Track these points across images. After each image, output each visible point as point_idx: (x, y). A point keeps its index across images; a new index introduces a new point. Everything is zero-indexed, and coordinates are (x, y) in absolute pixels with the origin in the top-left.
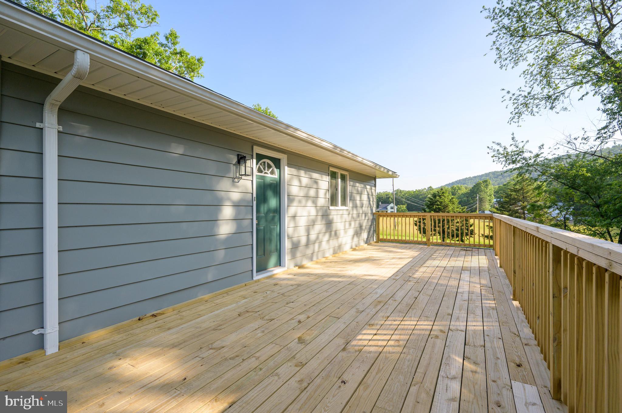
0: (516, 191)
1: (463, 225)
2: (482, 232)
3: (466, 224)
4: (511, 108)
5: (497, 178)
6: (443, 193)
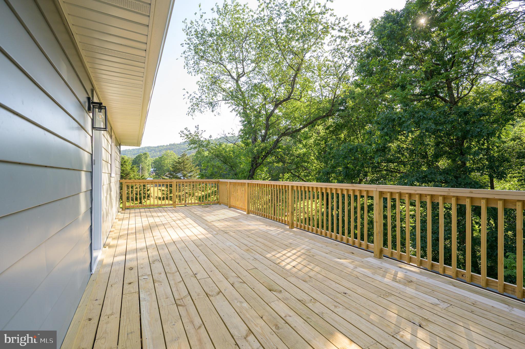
0: (179, 163)
1: (141, 190)
2: (156, 195)
3: (144, 189)
4: (189, 105)
5: (151, 152)
6: (124, 162)
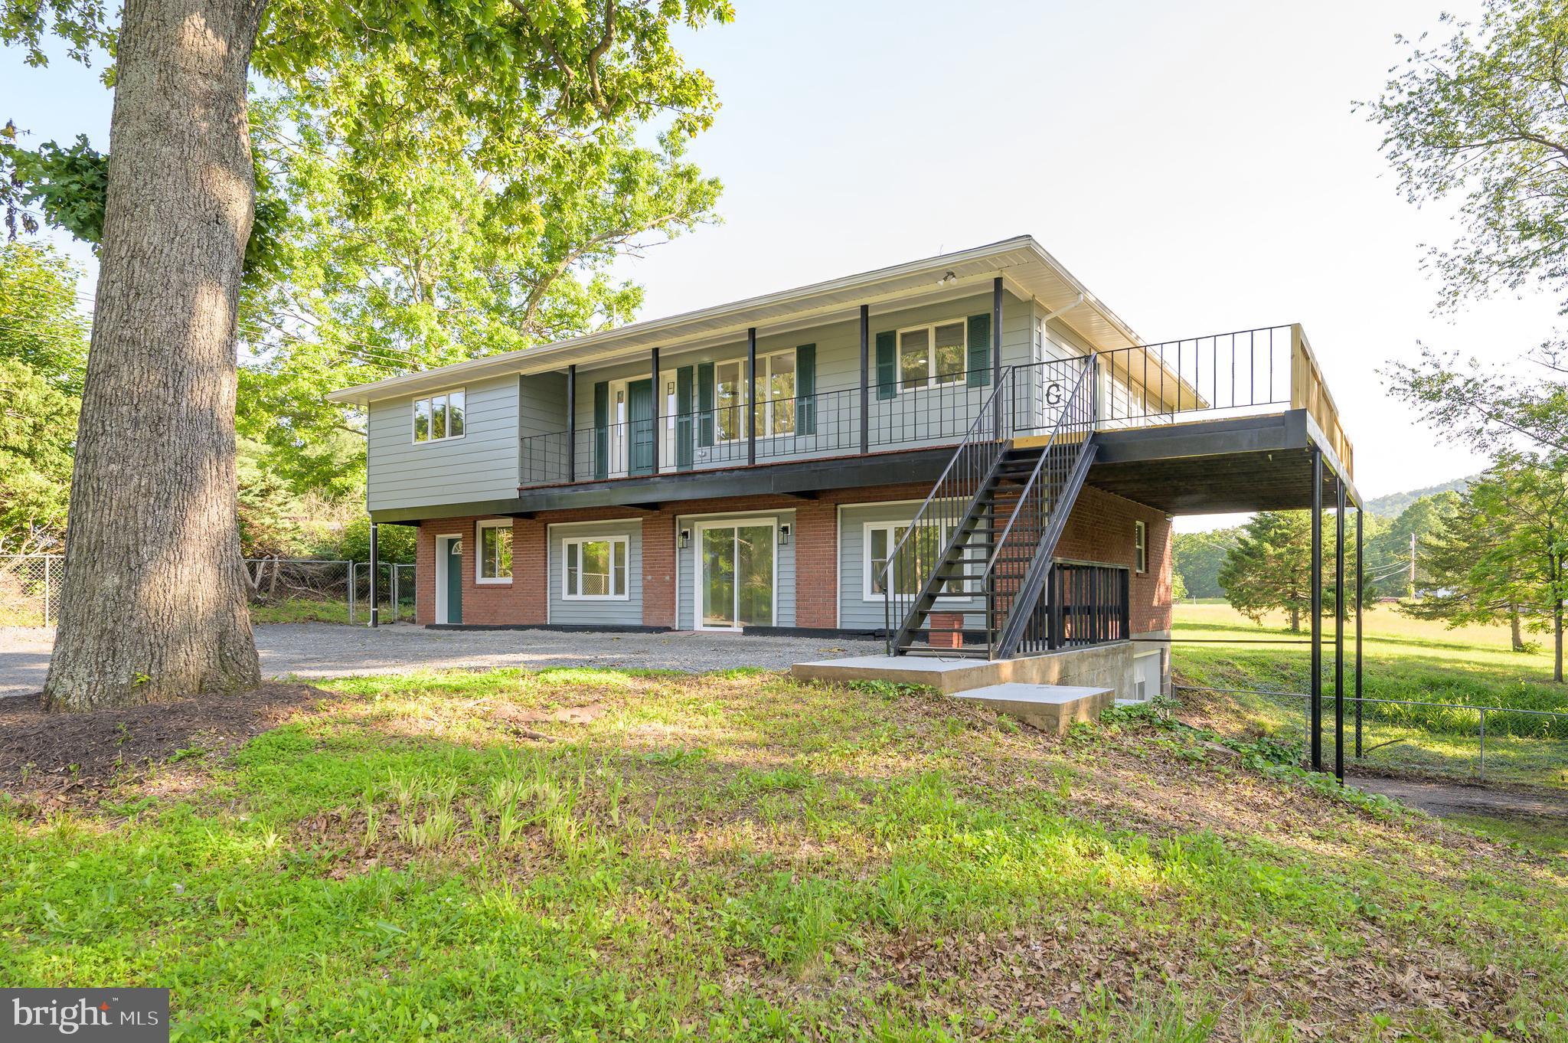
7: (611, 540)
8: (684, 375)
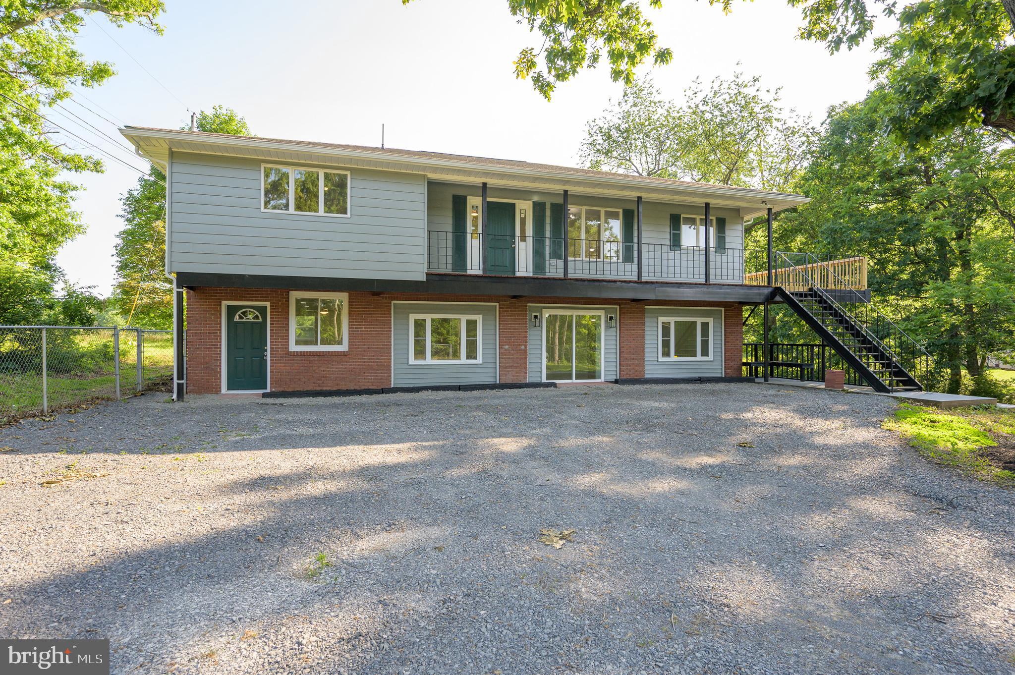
7: (464, 318)
8: (539, 208)
